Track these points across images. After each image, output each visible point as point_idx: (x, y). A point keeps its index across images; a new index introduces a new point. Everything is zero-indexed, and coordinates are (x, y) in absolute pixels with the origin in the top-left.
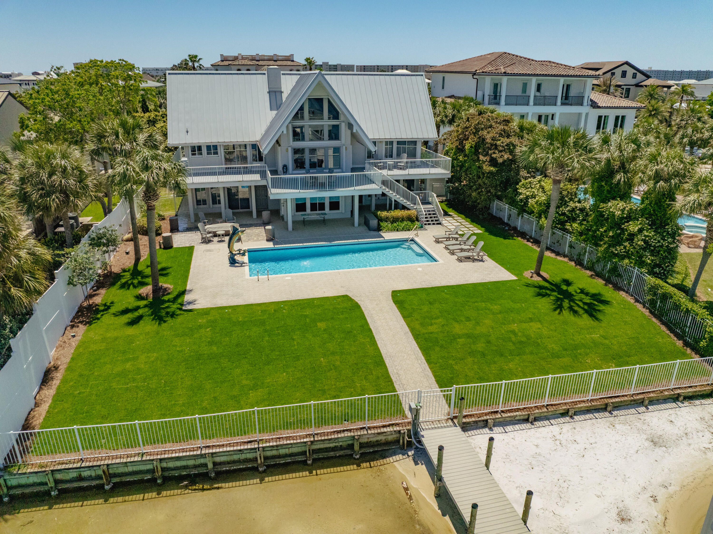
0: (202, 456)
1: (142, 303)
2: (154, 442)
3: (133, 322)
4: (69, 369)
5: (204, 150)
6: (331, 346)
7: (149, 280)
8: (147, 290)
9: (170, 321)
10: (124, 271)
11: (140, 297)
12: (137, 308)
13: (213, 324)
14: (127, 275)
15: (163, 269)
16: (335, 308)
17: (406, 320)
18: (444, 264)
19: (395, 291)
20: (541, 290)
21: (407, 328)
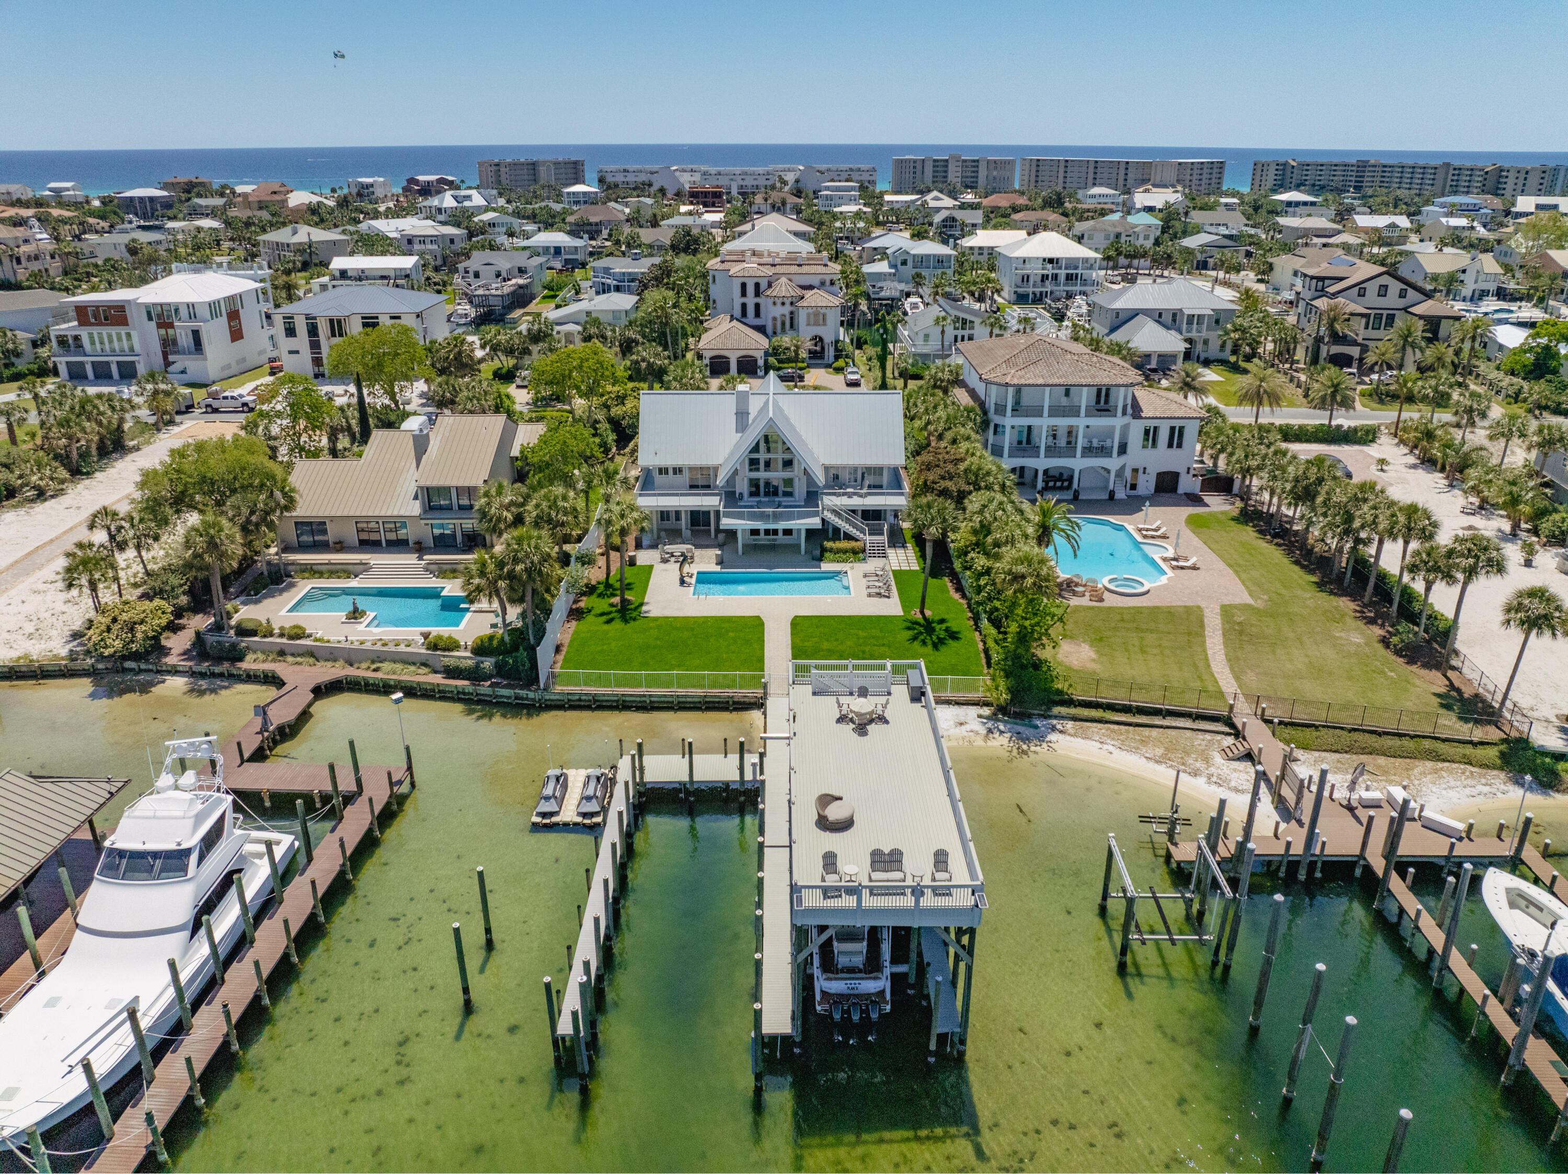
0: (644, 696)
1: (614, 609)
2: (619, 686)
3: (609, 622)
4: (569, 646)
5: (671, 472)
6: (733, 648)
7: (618, 592)
8: (616, 600)
9: (632, 623)
10: (599, 583)
11: (612, 605)
12: (610, 613)
13: (659, 627)
14: (602, 587)
15: (629, 584)
16: (746, 625)
17: (792, 636)
18: (853, 597)
19: (797, 616)
20: (913, 625)
21: (790, 642)
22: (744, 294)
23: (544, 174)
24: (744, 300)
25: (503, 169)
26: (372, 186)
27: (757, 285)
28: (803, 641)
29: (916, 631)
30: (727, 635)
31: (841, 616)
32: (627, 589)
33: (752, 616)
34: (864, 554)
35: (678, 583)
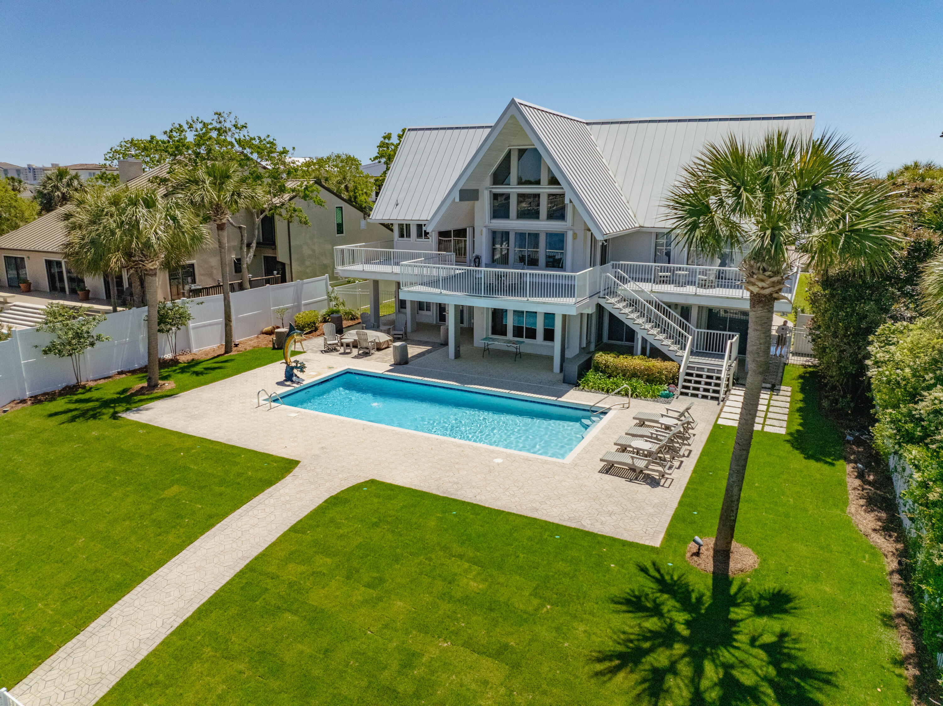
5: (414, 232)
16: (239, 475)
17: (284, 535)
18: (563, 466)
19: (373, 482)
20: (661, 591)
21: (261, 549)
28: (291, 557)
29: (652, 624)
30: (164, 489)
31: (476, 509)
32: (197, 374)
33: (283, 459)
34: (672, 387)
35: (282, 378)
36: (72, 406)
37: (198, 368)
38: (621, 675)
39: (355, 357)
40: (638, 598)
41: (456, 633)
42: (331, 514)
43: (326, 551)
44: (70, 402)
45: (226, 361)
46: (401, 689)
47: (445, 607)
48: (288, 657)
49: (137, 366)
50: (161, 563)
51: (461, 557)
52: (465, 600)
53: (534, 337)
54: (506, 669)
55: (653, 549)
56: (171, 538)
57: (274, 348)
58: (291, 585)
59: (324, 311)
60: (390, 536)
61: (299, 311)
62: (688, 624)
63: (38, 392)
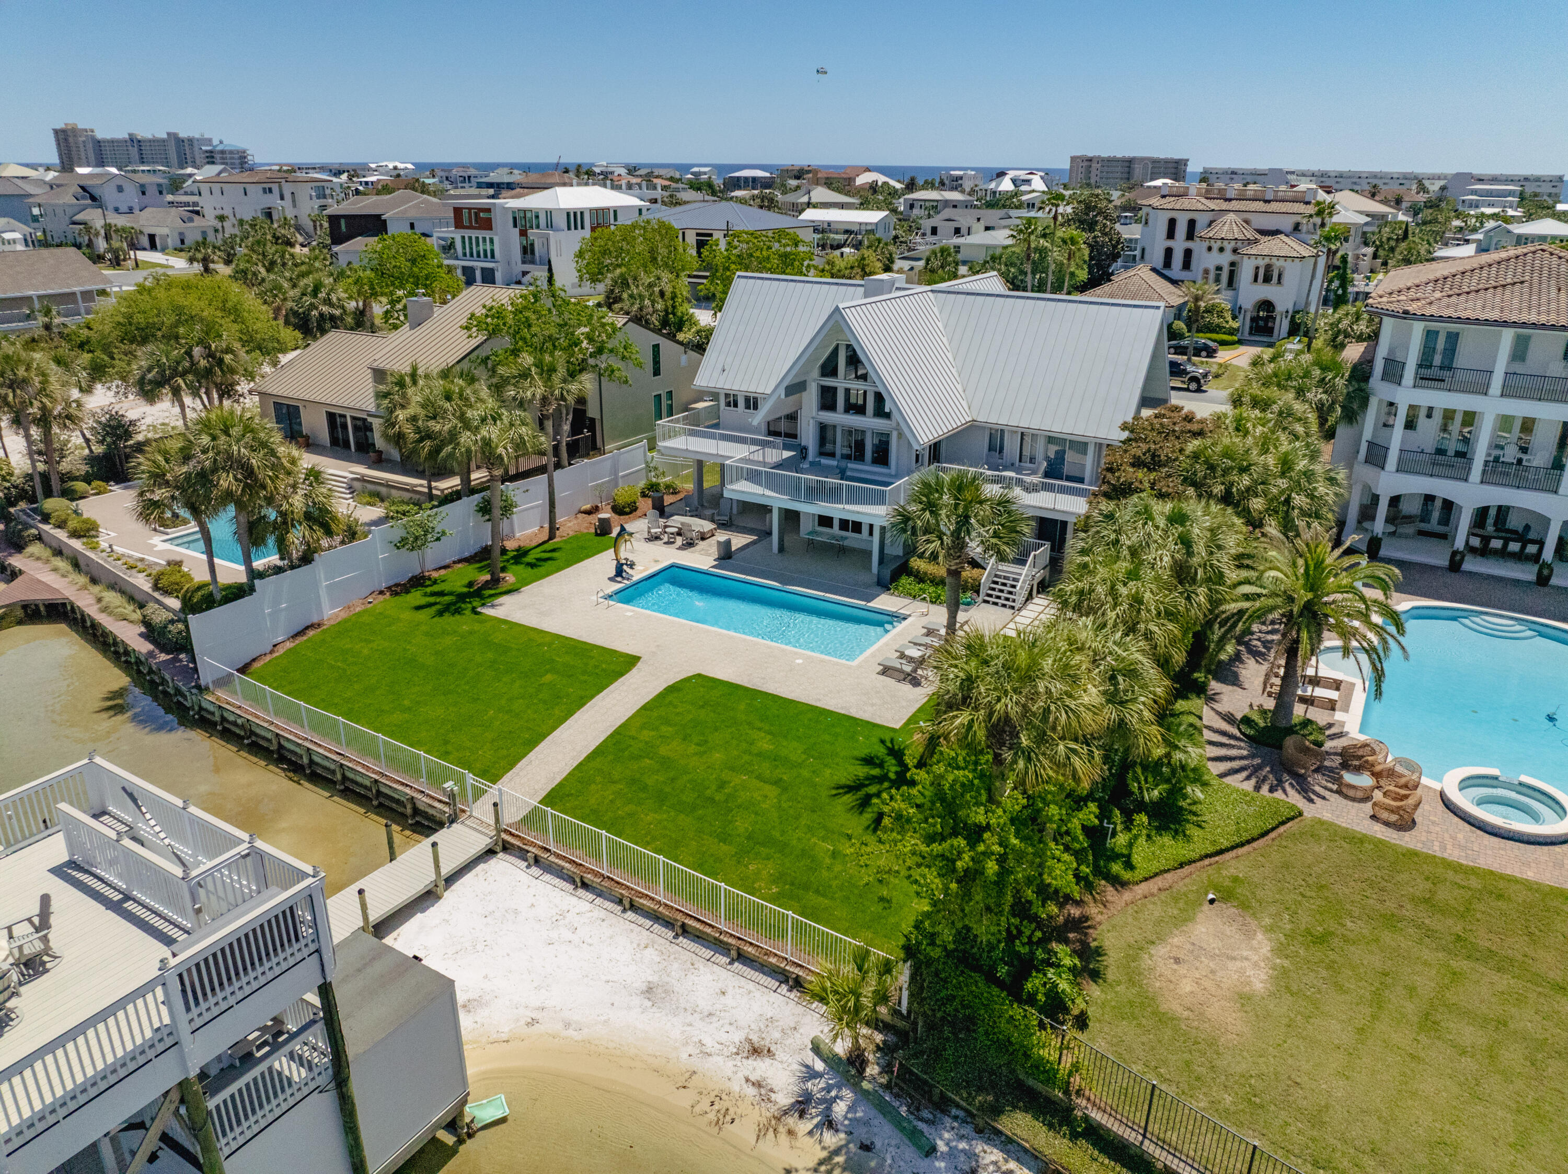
1: (462, 590)
3: (423, 607)
9: (446, 618)
11: (470, 584)
12: (448, 594)
15: (546, 559)
16: (596, 667)
17: (638, 711)
18: (850, 667)
19: (699, 675)
20: (888, 755)
21: (622, 721)
22: (1171, 234)
23: (1138, 171)
24: (1170, 243)
25: (1094, 165)
26: (961, 178)
27: (1192, 224)
28: (643, 727)
29: (876, 772)
30: (541, 676)
31: (775, 698)
32: (532, 565)
33: (628, 655)
34: (975, 596)
35: (613, 573)
36: (432, 599)
37: (530, 558)
38: (848, 796)
39: (679, 548)
40: (872, 758)
41: (752, 772)
42: (669, 698)
43: (667, 722)
44: (425, 595)
45: (554, 550)
46: (717, 798)
47: (746, 758)
48: (650, 782)
49: (467, 554)
50: (554, 728)
51: (760, 729)
52: (759, 754)
53: (860, 532)
54: (779, 791)
55: (893, 730)
56: (557, 711)
57: (597, 535)
58: (646, 743)
59: (642, 484)
60: (712, 715)
61: (616, 486)
62: (896, 773)
63: (391, 583)
